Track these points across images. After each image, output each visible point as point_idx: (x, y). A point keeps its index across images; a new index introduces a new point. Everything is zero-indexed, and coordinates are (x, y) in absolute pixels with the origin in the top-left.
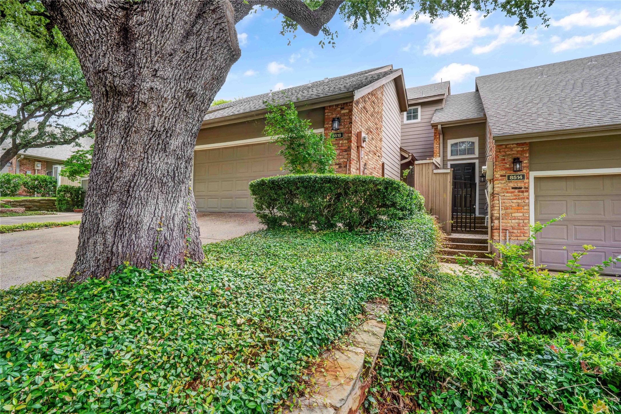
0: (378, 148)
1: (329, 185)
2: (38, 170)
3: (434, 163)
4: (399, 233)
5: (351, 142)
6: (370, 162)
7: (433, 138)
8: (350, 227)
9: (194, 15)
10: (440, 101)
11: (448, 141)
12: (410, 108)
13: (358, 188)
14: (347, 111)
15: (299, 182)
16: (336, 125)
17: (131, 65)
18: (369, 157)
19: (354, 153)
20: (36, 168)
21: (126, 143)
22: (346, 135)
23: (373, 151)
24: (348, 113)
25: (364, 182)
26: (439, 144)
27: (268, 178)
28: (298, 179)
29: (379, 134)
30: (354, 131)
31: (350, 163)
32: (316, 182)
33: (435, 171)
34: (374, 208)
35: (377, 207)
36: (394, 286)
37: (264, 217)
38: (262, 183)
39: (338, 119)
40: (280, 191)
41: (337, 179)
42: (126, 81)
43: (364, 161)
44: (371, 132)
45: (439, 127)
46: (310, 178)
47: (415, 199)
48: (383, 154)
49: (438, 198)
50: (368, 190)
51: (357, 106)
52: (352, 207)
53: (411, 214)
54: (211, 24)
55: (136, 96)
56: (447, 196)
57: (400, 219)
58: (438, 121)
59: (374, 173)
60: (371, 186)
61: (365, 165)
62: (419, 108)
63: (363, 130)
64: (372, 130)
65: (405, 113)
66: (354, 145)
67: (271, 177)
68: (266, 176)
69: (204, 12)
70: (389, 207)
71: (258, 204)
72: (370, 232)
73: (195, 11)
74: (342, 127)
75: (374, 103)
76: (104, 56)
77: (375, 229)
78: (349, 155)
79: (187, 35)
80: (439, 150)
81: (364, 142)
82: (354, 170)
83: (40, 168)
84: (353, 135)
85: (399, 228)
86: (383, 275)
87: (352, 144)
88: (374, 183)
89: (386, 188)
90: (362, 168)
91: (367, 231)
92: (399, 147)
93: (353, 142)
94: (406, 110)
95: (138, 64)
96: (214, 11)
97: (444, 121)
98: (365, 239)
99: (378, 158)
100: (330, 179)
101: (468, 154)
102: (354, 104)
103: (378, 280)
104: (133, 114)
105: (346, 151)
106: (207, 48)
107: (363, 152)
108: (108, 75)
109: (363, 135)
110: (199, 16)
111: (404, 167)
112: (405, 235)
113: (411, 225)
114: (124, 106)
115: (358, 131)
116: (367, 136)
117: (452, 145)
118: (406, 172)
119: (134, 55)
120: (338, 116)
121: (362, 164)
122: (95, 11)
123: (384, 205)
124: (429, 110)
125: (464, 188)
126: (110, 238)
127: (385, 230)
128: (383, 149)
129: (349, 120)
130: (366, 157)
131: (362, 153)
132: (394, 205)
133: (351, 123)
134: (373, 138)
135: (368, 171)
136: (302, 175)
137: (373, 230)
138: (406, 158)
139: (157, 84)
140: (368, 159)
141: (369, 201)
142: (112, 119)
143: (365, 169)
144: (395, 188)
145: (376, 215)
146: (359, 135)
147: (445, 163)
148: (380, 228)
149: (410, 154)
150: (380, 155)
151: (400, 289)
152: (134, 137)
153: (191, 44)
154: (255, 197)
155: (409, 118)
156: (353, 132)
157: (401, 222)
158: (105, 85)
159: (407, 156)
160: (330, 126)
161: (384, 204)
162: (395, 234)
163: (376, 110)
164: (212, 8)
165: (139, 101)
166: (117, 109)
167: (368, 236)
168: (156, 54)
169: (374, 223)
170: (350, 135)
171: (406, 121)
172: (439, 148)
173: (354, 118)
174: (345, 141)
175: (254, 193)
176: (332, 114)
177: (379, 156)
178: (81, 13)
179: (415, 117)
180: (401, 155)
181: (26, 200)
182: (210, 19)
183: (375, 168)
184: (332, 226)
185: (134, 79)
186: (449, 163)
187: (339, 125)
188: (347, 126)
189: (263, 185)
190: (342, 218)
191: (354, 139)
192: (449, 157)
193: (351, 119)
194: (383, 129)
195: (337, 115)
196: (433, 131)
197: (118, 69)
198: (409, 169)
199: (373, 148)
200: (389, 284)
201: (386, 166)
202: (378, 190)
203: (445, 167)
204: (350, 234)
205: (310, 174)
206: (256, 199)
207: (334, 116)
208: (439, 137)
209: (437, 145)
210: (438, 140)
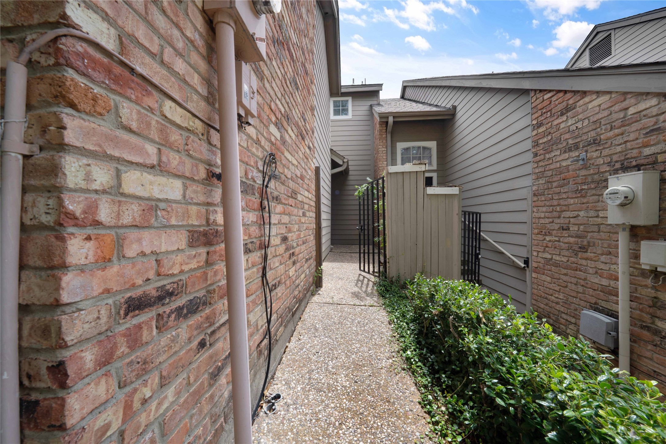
11: (398, 143)
26: (386, 148)
45: (391, 120)
62: (350, 99)
80: (387, 156)
92: (330, 147)
117: (403, 150)
138: (339, 166)
149: (345, 160)
155: (336, 112)
159: (340, 162)
171: (333, 116)
172: (387, 153)
179: (345, 111)
180: (332, 160)
208: (386, 137)
209: (384, 149)
210: (384, 141)
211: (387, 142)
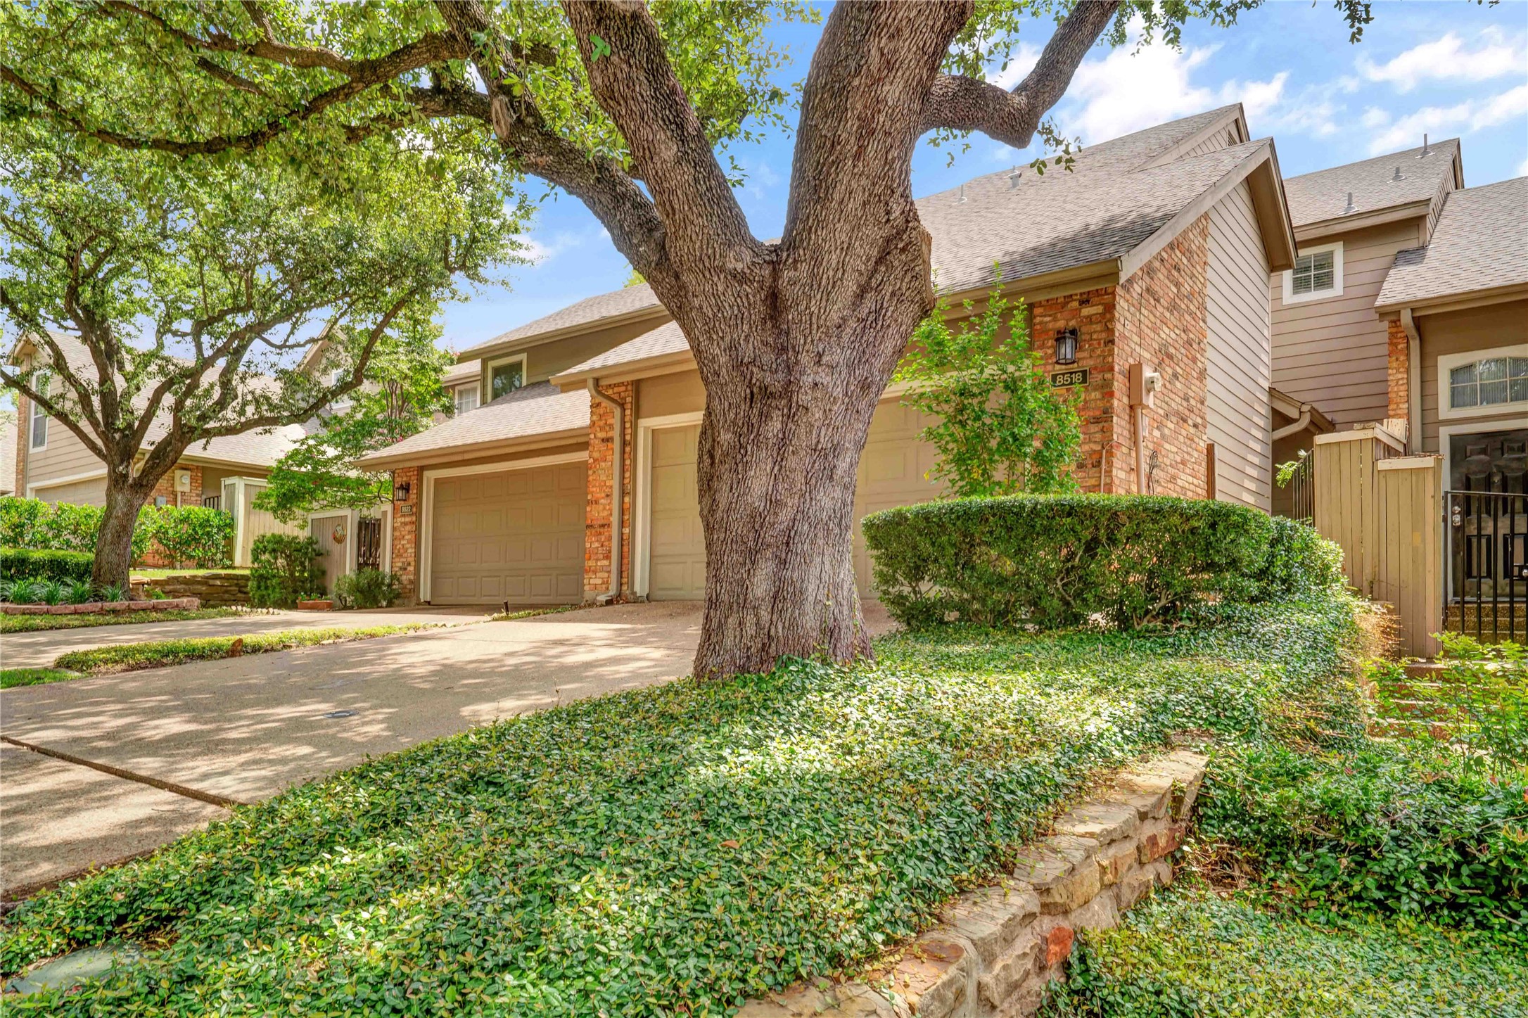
0: (1193, 402)
1: (1069, 520)
2: (183, 493)
3: (1378, 440)
4: (1249, 631)
5: (1111, 394)
6: (1167, 446)
7: (1385, 350)
8: (1124, 621)
9: (874, 259)
10: (1415, 223)
11: (1440, 358)
12: (1303, 253)
13: (1142, 526)
14: (1100, 309)
15: (994, 515)
16: (1069, 350)
17: (784, 349)
18: (1166, 431)
19: (1119, 426)
20: (179, 489)
21: (779, 470)
22: (1096, 378)
23: (1178, 413)
24: (1103, 315)
25: (1157, 513)
26: (1408, 371)
27: (916, 506)
28: (992, 507)
29: (1194, 360)
30: (1121, 362)
31: (1110, 454)
32: (1038, 515)
33: (1384, 465)
34: (1184, 574)
35: (1192, 572)
36: (1224, 709)
37: (899, 600)
38: (899, 519)
39: (1073, 332)
40: (945, 538)
41: (1090, 506)
42: (780, 376)
43: (1151, 446)
44: (1170, 357)
45: (1406, 318)
46: (1022, 507)
47: (1301, 551)
48: (1210, 417)
49: (1393, 549)
50: (1169, 531)
51: (1128, 291)
52: (1128, 573)
53: (1288, 590)
54: (899, 272)
55: (795, 399)
56: (1424, 541)
57: (1253, 600)
58: (1400, 298)
59: (1183, 476)
60: (1176, 520)
61: (1154, 456)
62: (1338, 249)
63: (1147, 355)
64: (1172, 350)
65: (1288, 275)
66: (1120, 402)
67: (919, 505)
68: (905, 502)
69: (888, 253)
70: (1221, 571)
71: (885, 569)
72: (1174, 631)
73: (875, 253)
74: (1085, 354)
75: (1179, 270)
76: (747, 339)
77: (1187, 623)
78: (1107, 432)
79: (863, 291)
80: (1408, 390)
81: (1149, 391)
82: (1122, 475)
83: (187, 489)
84: (1117, 375)
85: (1248, 620)
86: (1203, 692)
87: (1116, 403)
88: (1181, 515)
89: (1213, 526)
90: (1145, 467)
91: (1166, 629)
92: (1266, 385)
93: (1117, 394)
94: (1288, 266)
95: (794, 348)
96: (903, 250)
97: (1422, 294)
98: (1163, 645)
99: (1192, 430)
100: (1072, 508)
101: (1515, 399)
102: (1119, 290)
103: (1194, 700)
104: (790, 425)
105: (1097, 420)
106: (891, 309)
107: (1146, 421)
108: (755, 370)
109: (1148, 373)
110: (880, 260)
111: (1281, 450)
112: (1264, 635)
113: (1280, 614)
114: (776, 414)
115: (1131, 361)
116: (1157, 374)
117: (1454, 372)
118: (1288, 469)
119: (788, 334)
120: (1073, 323)
121: (1145, 453)
122: (733, 274)
123: (1211, 566)
124: (1376, 254)
125: (1500, 513)
126: (765, 615)
127: (1212, 624)
128: (1210, 401)
129: (1104, 335)
130: (1156, 433)
131: (1145, 423)
132: (1234, 564)
133: (1112, 342)
134: (1175, 376)
135: (1161, 474)
136: (1002, 498)
137: (1183, 627)
138: (1288, 421)
139: (824, 378)
140: (1163, 436)
141: (1171, 555)
142: (758, 434)
143: (1152, 467)
144: (1236, 526)
145: (1189, 590)
146: (1133, 373)
147: (1430, 433)
148: (1198, 622)
149: (1305, 408)
150: (1199, 420)
151: (1236, 713)
152: (792, 462)
153: (869, 304)
154: (875, 552)
155: (1300, 285)
156: (1117, 368)
157: (1255, 608)
158: (750, 385)
159: (1293, 413)
160: (1050, 351)
161: (1208, 564)
162: (1239, 633)
163: (1186, 289)
164: (901, 245)
165: (799, 406)
166: (765, 417)
167: (1171, 640)
168: (818, 328)
169: (1183, 611)
170: (1108, 376)
171: (1289, 297)
172: (1409, 383)
173: (1119, 327)
174: (1096, 395)
175: (876, 542)
176: (1055, 320)
177: (1195, 426)
178: (715, 279)
179: (1325, 281)
180: (1275, 412)
181: (174, 578)
182: (896, 263)
183: (1183, 463)
184: (1077, 619)
185: (790, 372)
186: (1445, 433)
187: (1077, 347)
188: (1098, 352)
189: (899, 524)
190: (1101, 602)
191: (1119, 385)
192: (1445, 410)
193: (1111, 331)
194: (1211, 337)
195: (1067, 321)
196: (1385, 324)
197: (768, 358)
198: (1297, 459)
199: (1177, 404)
200: (1216, 707)
201: (1218, 451)
202: (1193, 531)
203: (1428, 446)
204: (1124, 634)
205: (1021, 496)
206: (878, 558)
207: (1061, 324)
208: (1408, 348)
209: (1400, 376)
210: (1402, 358)
211: (1408, 359)
